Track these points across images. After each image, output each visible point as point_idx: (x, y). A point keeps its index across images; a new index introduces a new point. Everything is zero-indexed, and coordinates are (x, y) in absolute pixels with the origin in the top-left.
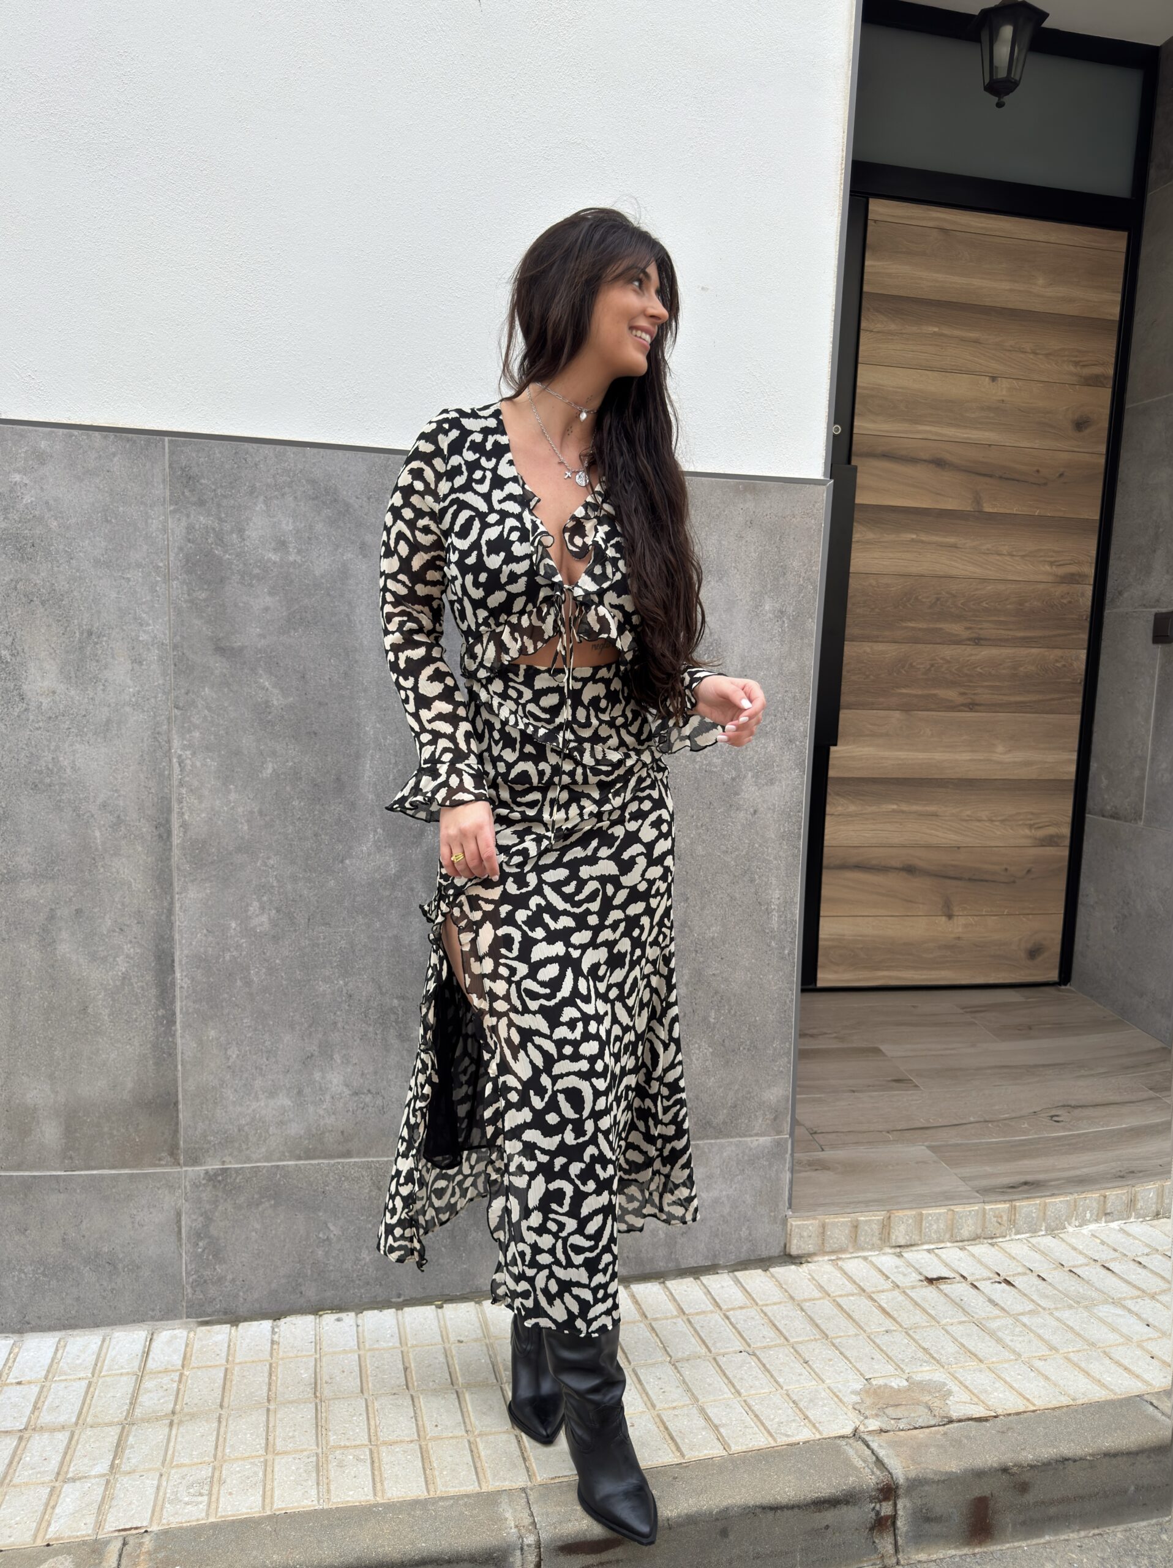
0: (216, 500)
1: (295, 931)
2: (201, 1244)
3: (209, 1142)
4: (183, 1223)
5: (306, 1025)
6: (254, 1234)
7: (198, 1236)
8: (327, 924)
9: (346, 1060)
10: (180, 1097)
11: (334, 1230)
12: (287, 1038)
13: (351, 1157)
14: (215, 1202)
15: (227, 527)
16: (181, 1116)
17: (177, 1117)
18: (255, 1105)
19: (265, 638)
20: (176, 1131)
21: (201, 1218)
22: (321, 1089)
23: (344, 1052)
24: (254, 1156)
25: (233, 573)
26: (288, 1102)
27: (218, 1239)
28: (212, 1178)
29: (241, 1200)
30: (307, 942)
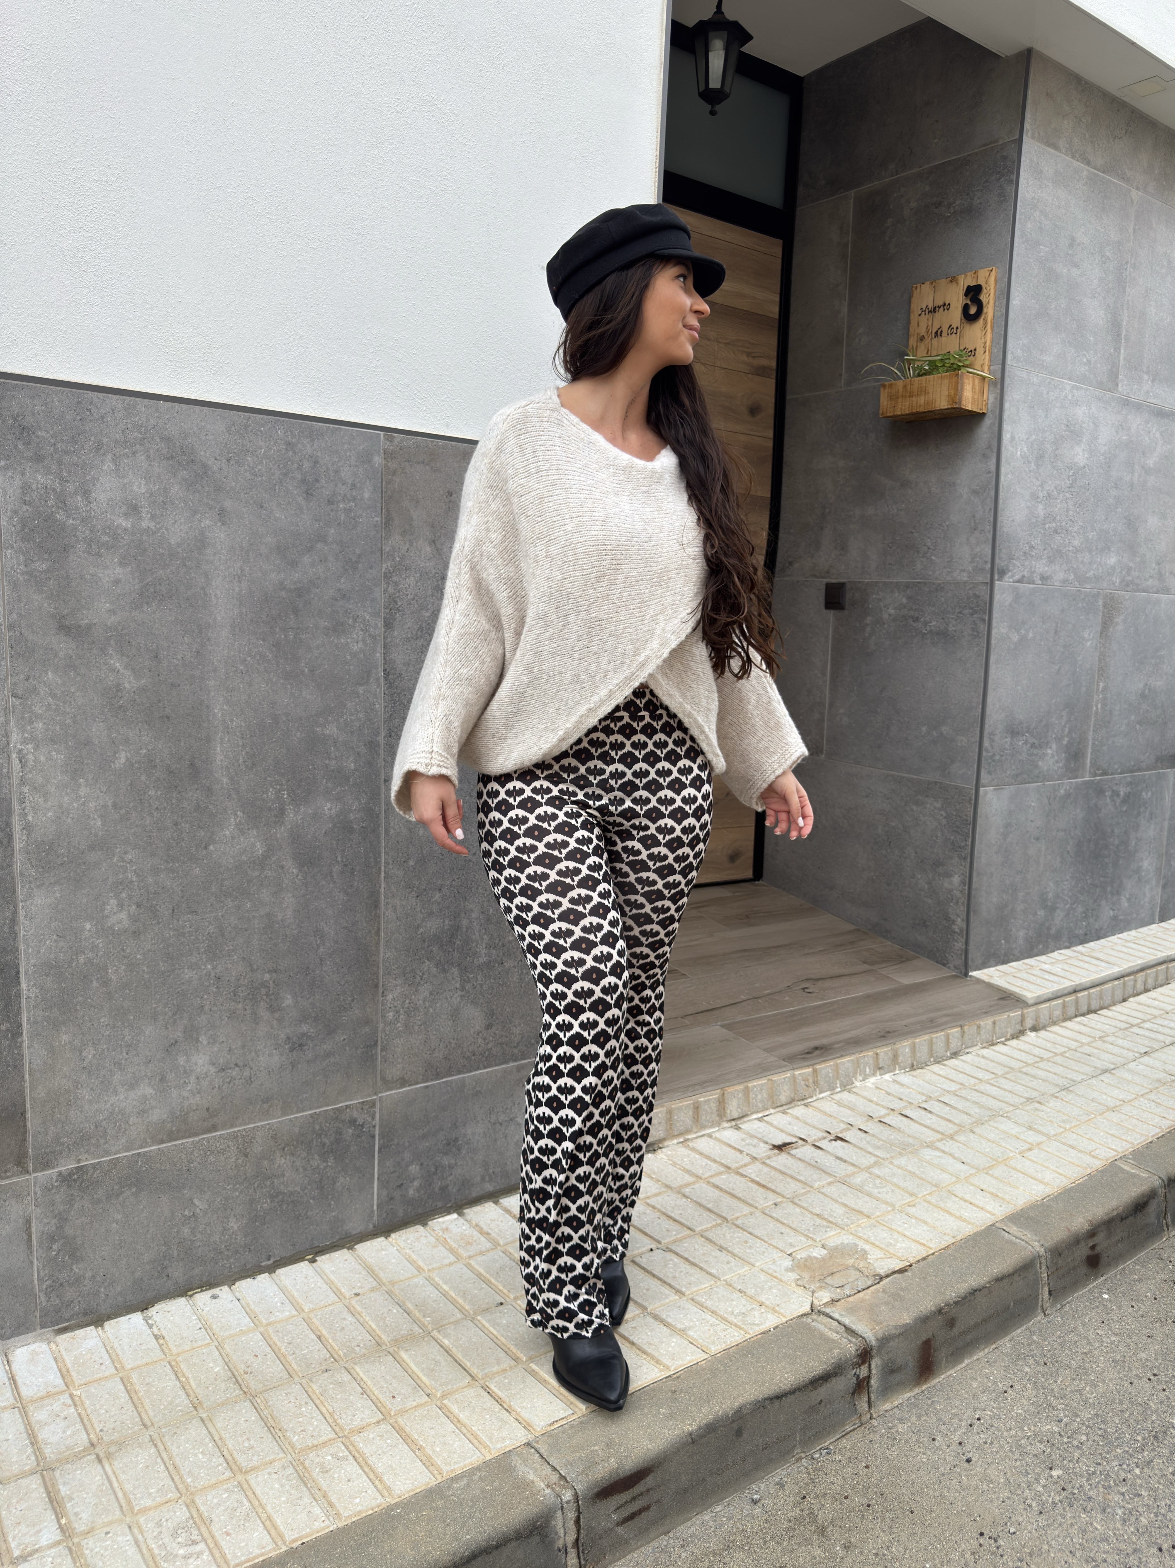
0: (56, 456)
1: (158, 923)
2: (55, 1247)
3: (62, 1144)
4: (33, 1230)
5: (170, 1014)
6: (114, 1225)
7: (52, 1239)
8: (195, 912)
9: (213, 1040)
10: (28, 1106)
11: (200, 1204)
12: (149, 1030)
13: (217, 1131)
14: (70, 1202)
15: (70, 488)
16: (29, 1124)
17: (25, 1126)
18: (113, 1099)
19: (115, 613)
20: (24, 1140)
21: (54, 1221)
22: (185, 1072)
23: (211, 1032)
24: (113, 1149)
25: (78, 541)
26: (149, 1091)
27: (74, 1238)
28: (66, 1179)
29: (100, 1193)
30: (172, 933)
